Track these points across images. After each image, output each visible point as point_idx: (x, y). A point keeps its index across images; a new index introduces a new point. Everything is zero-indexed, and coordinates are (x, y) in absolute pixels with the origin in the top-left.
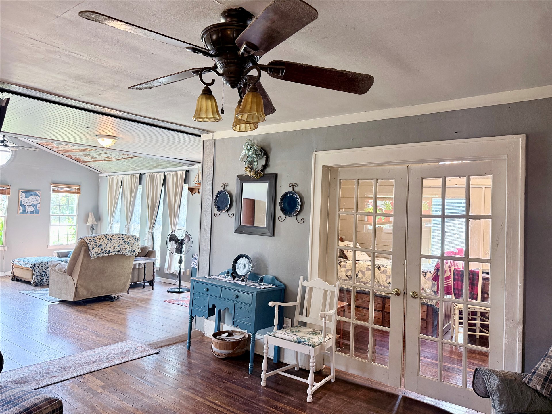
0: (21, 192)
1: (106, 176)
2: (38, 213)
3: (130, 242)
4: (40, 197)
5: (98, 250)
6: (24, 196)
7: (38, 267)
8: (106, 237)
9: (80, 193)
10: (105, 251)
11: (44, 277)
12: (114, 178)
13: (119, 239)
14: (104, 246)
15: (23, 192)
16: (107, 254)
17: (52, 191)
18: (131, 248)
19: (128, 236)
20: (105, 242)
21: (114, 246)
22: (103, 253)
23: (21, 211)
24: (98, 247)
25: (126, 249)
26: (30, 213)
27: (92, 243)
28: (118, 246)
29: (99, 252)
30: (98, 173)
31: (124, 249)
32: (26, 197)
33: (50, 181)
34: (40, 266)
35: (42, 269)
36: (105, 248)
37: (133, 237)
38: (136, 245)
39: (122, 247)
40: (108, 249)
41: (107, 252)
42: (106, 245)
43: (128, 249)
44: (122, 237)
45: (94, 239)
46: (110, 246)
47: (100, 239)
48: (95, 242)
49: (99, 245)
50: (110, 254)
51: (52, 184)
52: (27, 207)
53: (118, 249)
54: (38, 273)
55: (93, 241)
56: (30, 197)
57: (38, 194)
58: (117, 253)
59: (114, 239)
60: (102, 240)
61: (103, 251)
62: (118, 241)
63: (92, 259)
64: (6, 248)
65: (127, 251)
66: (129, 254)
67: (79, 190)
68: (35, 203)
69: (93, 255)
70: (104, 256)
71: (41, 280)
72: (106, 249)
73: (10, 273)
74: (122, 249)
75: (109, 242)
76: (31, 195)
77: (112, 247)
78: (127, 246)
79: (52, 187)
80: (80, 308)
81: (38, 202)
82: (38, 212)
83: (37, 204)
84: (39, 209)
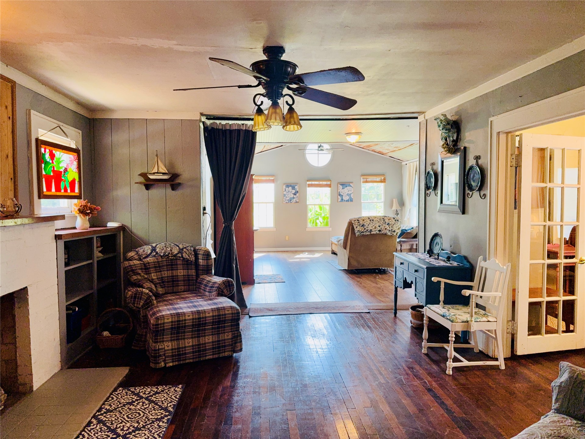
0: (339, 185)
1: (406, 164)
2: (352, 201)
3: (390, 223)
4: (353, 188)
5: (360, 229)
6: (342, 188)
8: (369, 218)
9: (385, 182)
10: (367, 230)
13: (380, 220)
14: (367, 226)
15: (341, 185)
16: (369, 233)
17: (362, 182)
18: (391, 228)
19: (389, 218)
20: (367, 223)
21: (375, 226)
22: (366, 232)
23: (340, 200)
24: (362, 227)
25: (386, 229)
26: (346, 201)
27: (356, 223)
28: (379, 226)
29: (363, 230)
30: (402, 162)
31: (384, 229)
33: (359, 174)
36: (367, 227)
37: (394, 218)
38: (396, 226)
39: (382, 227)
40: (370, 228)
41: (369, 231)
42: (368, 225)
43: (388, 228)
44: (383, 219)
45: (358, 220)
46: (371, 226)
47: (363, 220)
48: (359, 223)
49: (362, 225)
50: (372, 233)
51: (362, 177)
52: (344, 196)
53: (379, 229)
55: (357, 221)
56: (346, 188)
57: (352, 185)
58: (378, 232)
59: (376, 220)
60: (365, 221)
61: (365, 230)
62: (379, 222)
63: (357, 236)
64: (330, 229)
65: (388, 231)
66: (389, 234)
67: (385, 179)
69: (357, 234)
70: (368, 235)
72: (368, 229)
73: (330, 249)
74: (382, 229)
75: (371, 223)
76: (346, 186)
77: (374, 227)
78: (387, 226)
79: (362, 179)
80: (353, 276)
81: (352, 192)
82: (352, 199)
83: (351, 194)
84: (352, 197)
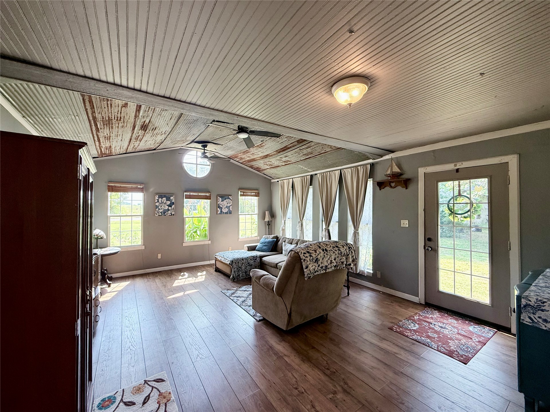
1: (278, 181)
2: (231, 213)
4: (231, 200)
5: (314, 267)
6: (221, 200)
7: (235, 263)
9: (259, 196)
11: (240, 272)
12: (285, 182)
13: (335, 249)
14: (321, 261)
15: (220, 197)
17: (239, 195)
20: (321, 254)
22: (320, 270)
23: (219, 212)
24: (315, 262)
26: (226, 214)
27: (306, 258)
28: (335, 260)
30: (271, 180)
31: (340, 263)
32: (222, 201)
33: (238, 188)
34: (237, 262)
35: (238, 265)
39: (338, 260)
42: (323, 259)
44: (337, 247)
45: (308, 252)
46: (326, 259)
48: (311, 256)
49: (315, 259)
51: (239, 190)
52: (223, 209)
53: (335, 263)
54: (235, 269)
55: (308, 255)
57: (230, 198)
58: (334, 269)
59: (329, 249)
60: (317, 251)
61: (319, 268)
62: (333, 252)
63: (306, 279)
64: (210, 242)
67: (258, 193)
68: (229, 205)
70: (321, 274)
71: (238, 275)
72: (323, 265)
74: (338, 264)
75: (325, 255)
76: (226, 199)
77: (329, 262)
81: (231, 204)
82: (230, 211)
